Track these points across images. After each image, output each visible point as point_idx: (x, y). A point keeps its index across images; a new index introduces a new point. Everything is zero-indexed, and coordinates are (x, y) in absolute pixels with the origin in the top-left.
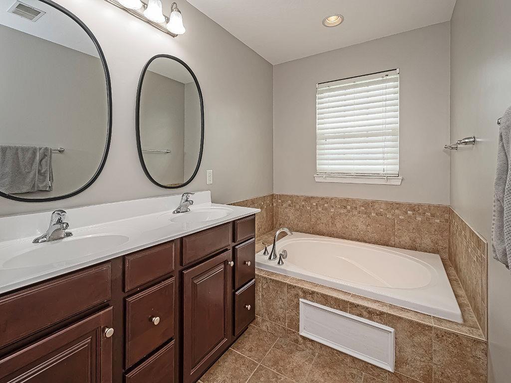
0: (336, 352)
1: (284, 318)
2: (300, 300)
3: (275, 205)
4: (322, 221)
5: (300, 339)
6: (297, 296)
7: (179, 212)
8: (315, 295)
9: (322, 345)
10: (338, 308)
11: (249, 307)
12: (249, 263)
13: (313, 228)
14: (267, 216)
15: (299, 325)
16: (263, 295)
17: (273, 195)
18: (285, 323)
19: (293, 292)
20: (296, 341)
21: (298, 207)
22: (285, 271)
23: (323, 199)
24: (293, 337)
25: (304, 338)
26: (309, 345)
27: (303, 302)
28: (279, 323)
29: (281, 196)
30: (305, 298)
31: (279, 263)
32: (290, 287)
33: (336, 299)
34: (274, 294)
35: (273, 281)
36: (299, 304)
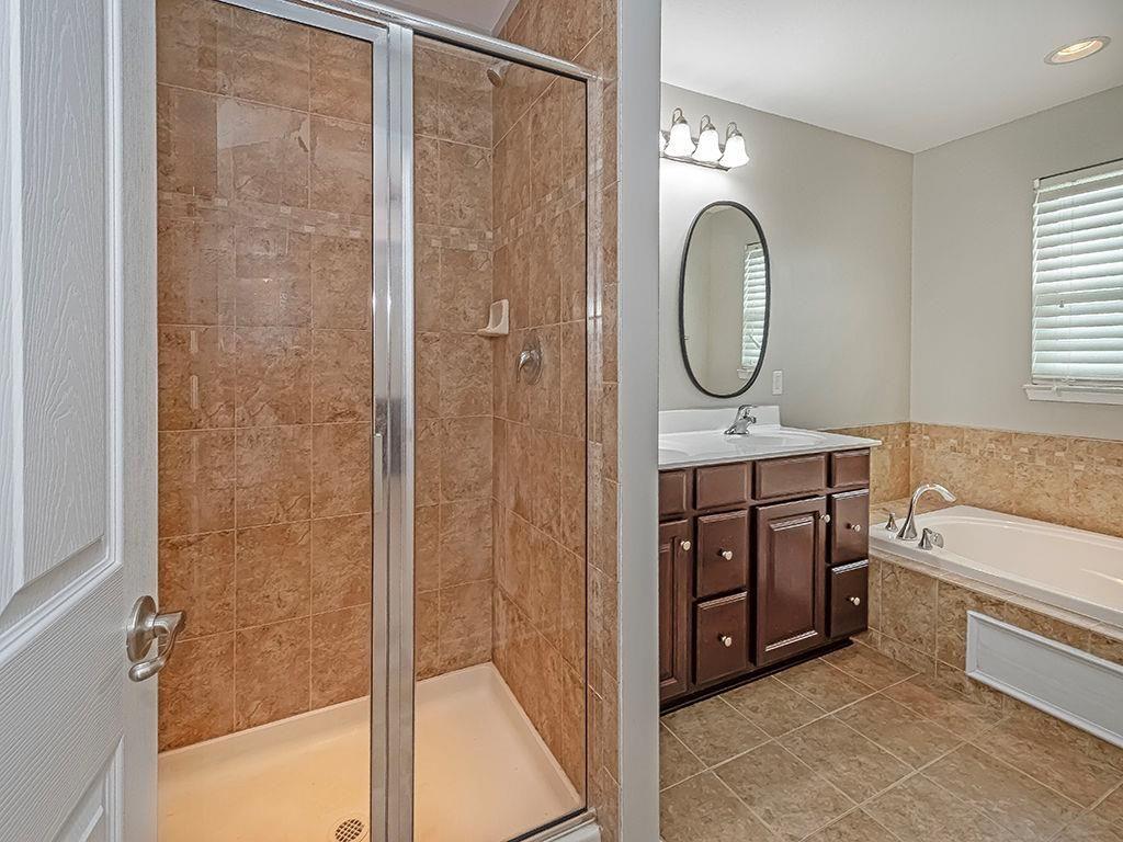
0: (1055, 721)
1: (932, 641)
2: (970, 612)
3: (913, 444)
4: (1047, 490)
5: (968, 684)
6: (962, 604)
7: (732, 433)
8: (1005, 606)
9: (1019, 704)
10: (1063, 638)
11: (857, 601)
12: (858, 528)
13: (1019, 504)
14: (893, 465)
15: (964, 658)
16: (884, 595)
17: (909, 423)
18: (933, 649)
19: (952, 596)
20: (959, 686)
21: (976, 452)
22: (934, 559)
23: (1049, 439)
24: (950, 676)
25: (976, 683)
26: (989, 698)
27: (975, 618)
28: (918, 648)
29: (930, 428)
30: (979, 610)
31: (922, 544)
32: (944, 585)
33: (1057, 621)
34: (909, 595)
35: (907, 571)
36: (966, 621)
